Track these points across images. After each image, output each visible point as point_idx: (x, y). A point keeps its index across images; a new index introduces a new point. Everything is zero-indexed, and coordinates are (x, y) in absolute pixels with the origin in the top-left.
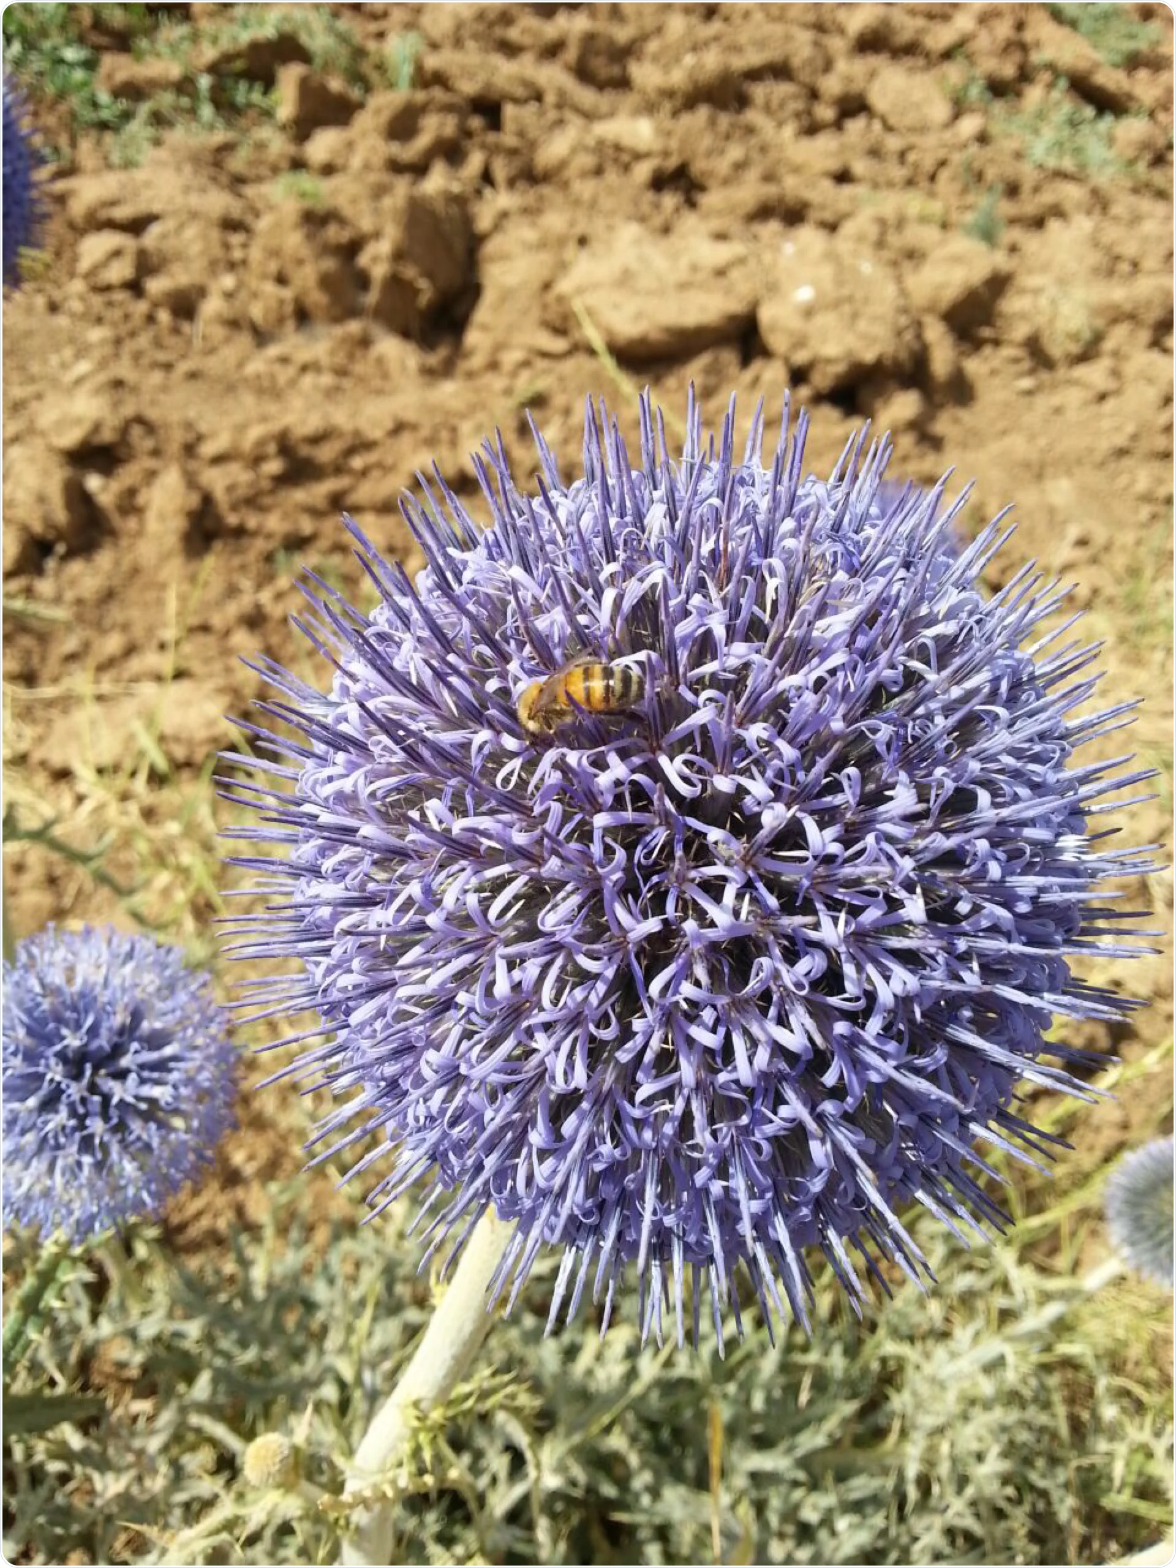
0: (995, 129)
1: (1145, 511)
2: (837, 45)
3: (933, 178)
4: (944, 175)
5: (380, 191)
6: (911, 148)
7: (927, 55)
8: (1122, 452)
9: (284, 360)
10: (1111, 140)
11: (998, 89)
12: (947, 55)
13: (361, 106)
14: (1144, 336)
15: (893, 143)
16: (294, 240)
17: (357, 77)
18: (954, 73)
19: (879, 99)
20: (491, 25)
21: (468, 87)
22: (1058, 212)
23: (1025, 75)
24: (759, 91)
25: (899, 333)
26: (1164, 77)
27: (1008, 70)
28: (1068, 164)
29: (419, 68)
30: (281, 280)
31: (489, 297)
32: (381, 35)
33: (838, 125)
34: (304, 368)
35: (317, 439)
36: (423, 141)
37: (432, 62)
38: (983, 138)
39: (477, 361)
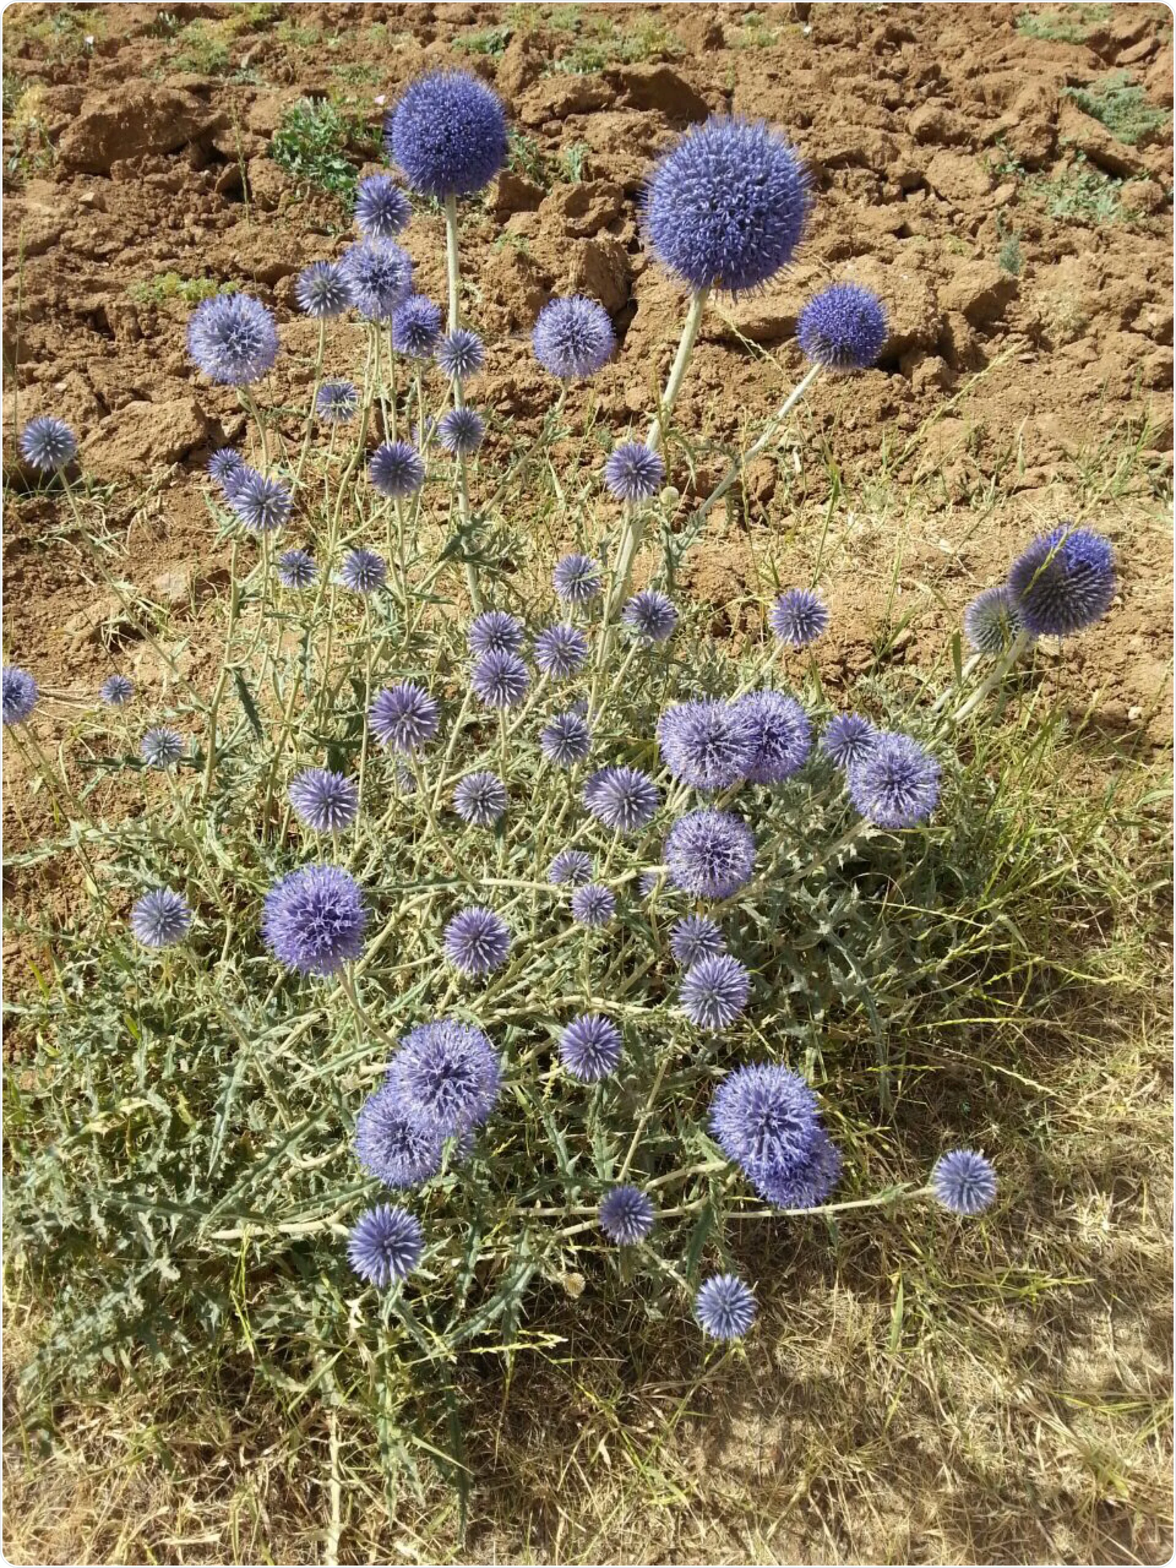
0: (1025, 194)
1: (1108, 434)
2: (902, 138)
3: (974, 232)
4: (982, 228)
5: (562, 249)
6: (957, 211)
7: (974, 143)
8: (1093, 396)
9: (504, 350)
10: (1118, 198)
11: (1030, 165)
12: (990, 142)
13: (544, 195)
14: (1117, 321)
15: (944, 208)
16: (511, 274)
17: (540, 177)
18: (994, 155)
19: (933, 178)
20: (637, 136)
21: (621, 179)
22: (1071, 250)
23: (1053, 154)
24: (839, 175)
25: (928, 319)
26: (1167, 150)
27: (1040, 150)
28: (1081, 216)
29: (586, 166)
30: (500, 302)
31: (642, 308)
32: (555, 147)
33: (902, 196)
34: (519, 356)
35: (530, 392)
36: (591, 216)
37: (595, 162)
38: (1014, 201)
39: (633, 352)
